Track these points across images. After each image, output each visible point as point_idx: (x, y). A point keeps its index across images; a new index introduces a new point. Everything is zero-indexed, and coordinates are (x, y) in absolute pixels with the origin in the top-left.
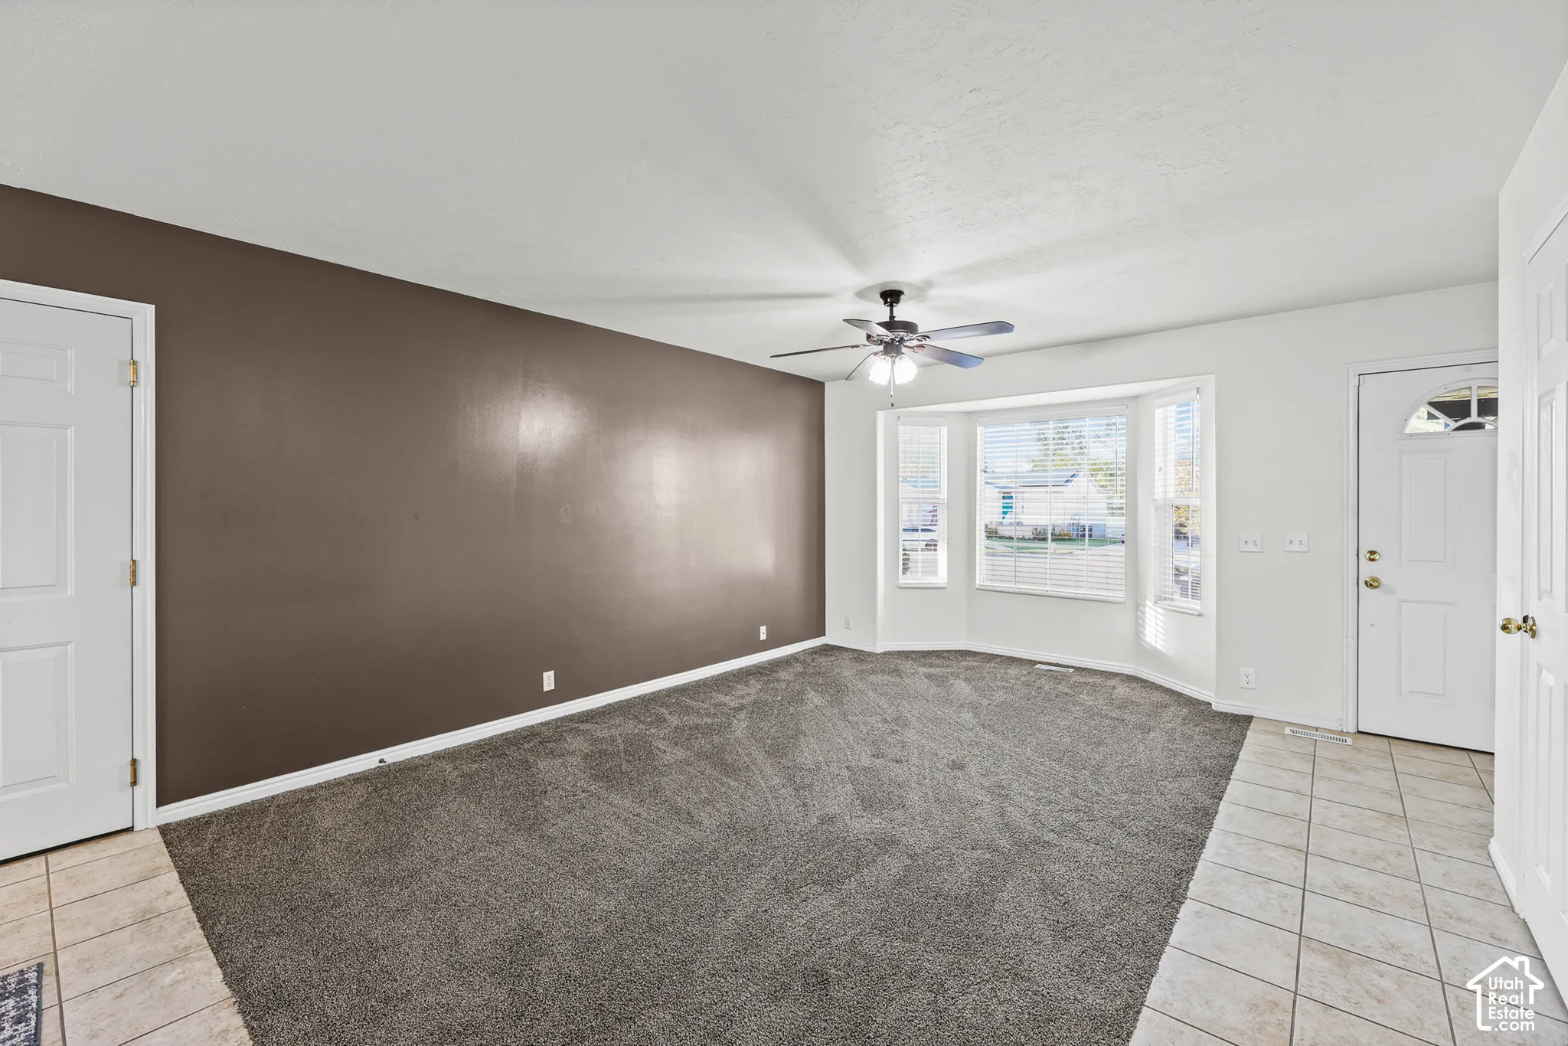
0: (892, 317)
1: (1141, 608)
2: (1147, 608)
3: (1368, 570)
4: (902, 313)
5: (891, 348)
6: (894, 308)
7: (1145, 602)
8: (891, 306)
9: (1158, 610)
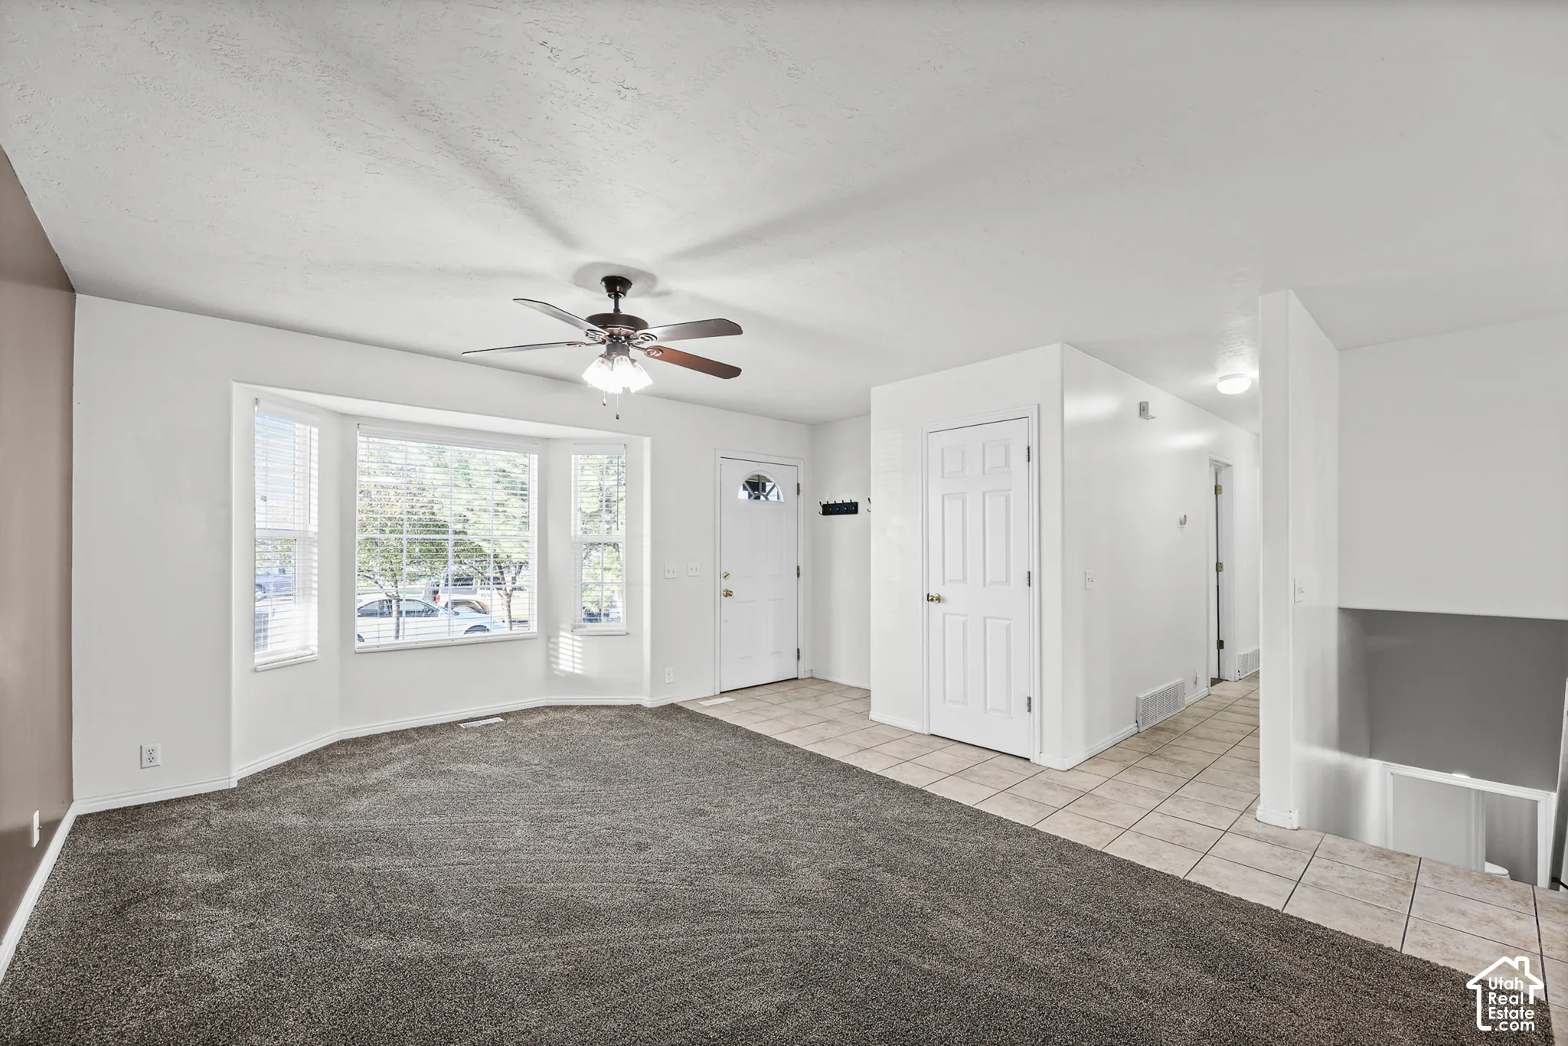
0: (617, 309)
1: (552, 640)
2: (561, 639)
3: (727, 585)
4: (629, 305)
5: (617, 346)
6: (620, 301)
7: (559, 632)
8: (617, 297)
9: (576, 638)
